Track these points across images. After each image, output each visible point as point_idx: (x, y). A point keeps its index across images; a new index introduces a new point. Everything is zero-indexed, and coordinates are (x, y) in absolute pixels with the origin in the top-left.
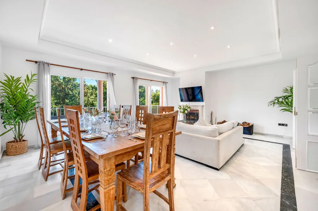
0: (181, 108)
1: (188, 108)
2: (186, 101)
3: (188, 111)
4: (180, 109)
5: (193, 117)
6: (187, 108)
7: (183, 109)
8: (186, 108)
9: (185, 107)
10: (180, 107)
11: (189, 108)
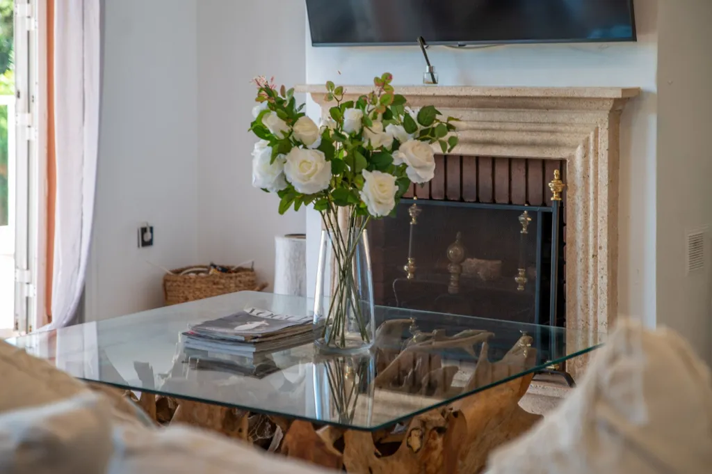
0: (300, 129)
1: (409, 126)
2: (389, 36)
3: (403, 181)
4: (283, 147)
5: (481, 267)
6: (394, 130)
7: (326, 147)
8: (379, 136)
9: (351, 117)
10: (273, 123)
11: (427, 135)
